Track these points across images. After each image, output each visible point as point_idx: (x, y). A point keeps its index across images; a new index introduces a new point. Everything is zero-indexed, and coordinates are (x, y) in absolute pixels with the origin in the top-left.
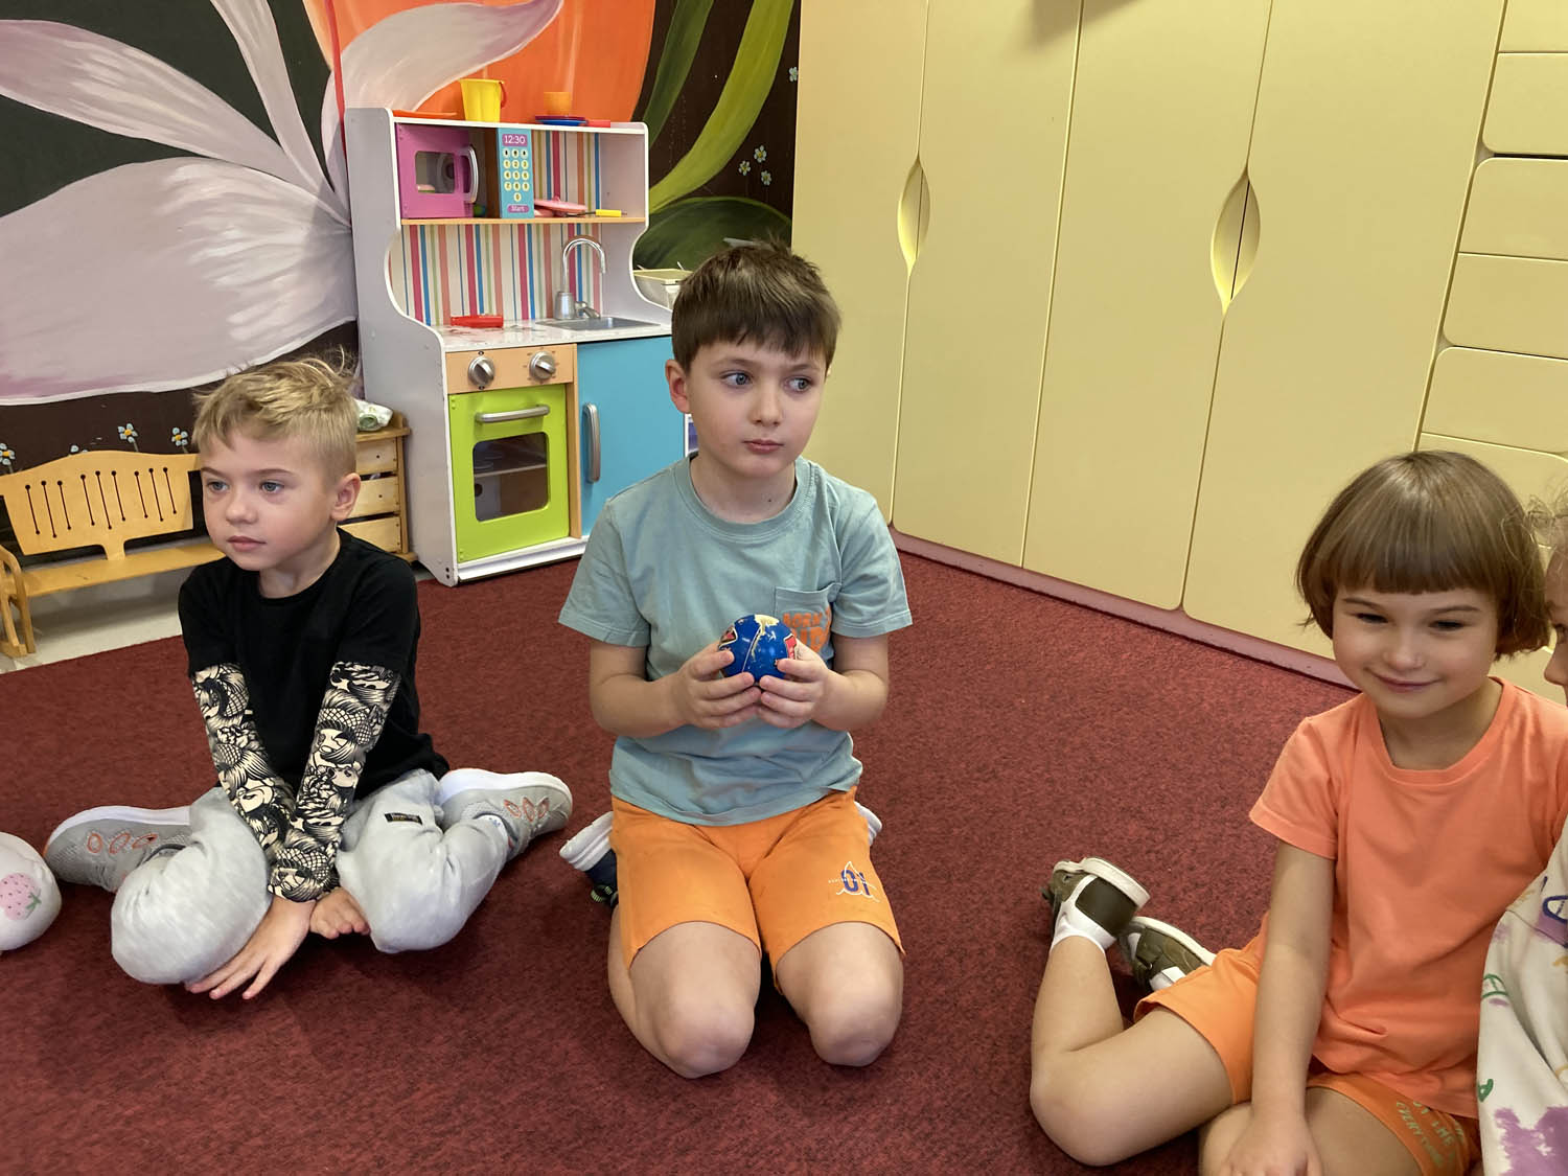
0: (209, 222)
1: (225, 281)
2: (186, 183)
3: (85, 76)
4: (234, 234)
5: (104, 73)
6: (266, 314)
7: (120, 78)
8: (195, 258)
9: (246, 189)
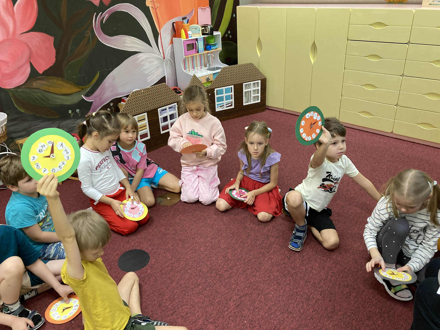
0: (144, 63)
1: (146, 72)
2: (140, 57)
3: (126, 43)
4: (147, 64)
7: (130, 42)
8: (142, 69)
9: (148, 56)
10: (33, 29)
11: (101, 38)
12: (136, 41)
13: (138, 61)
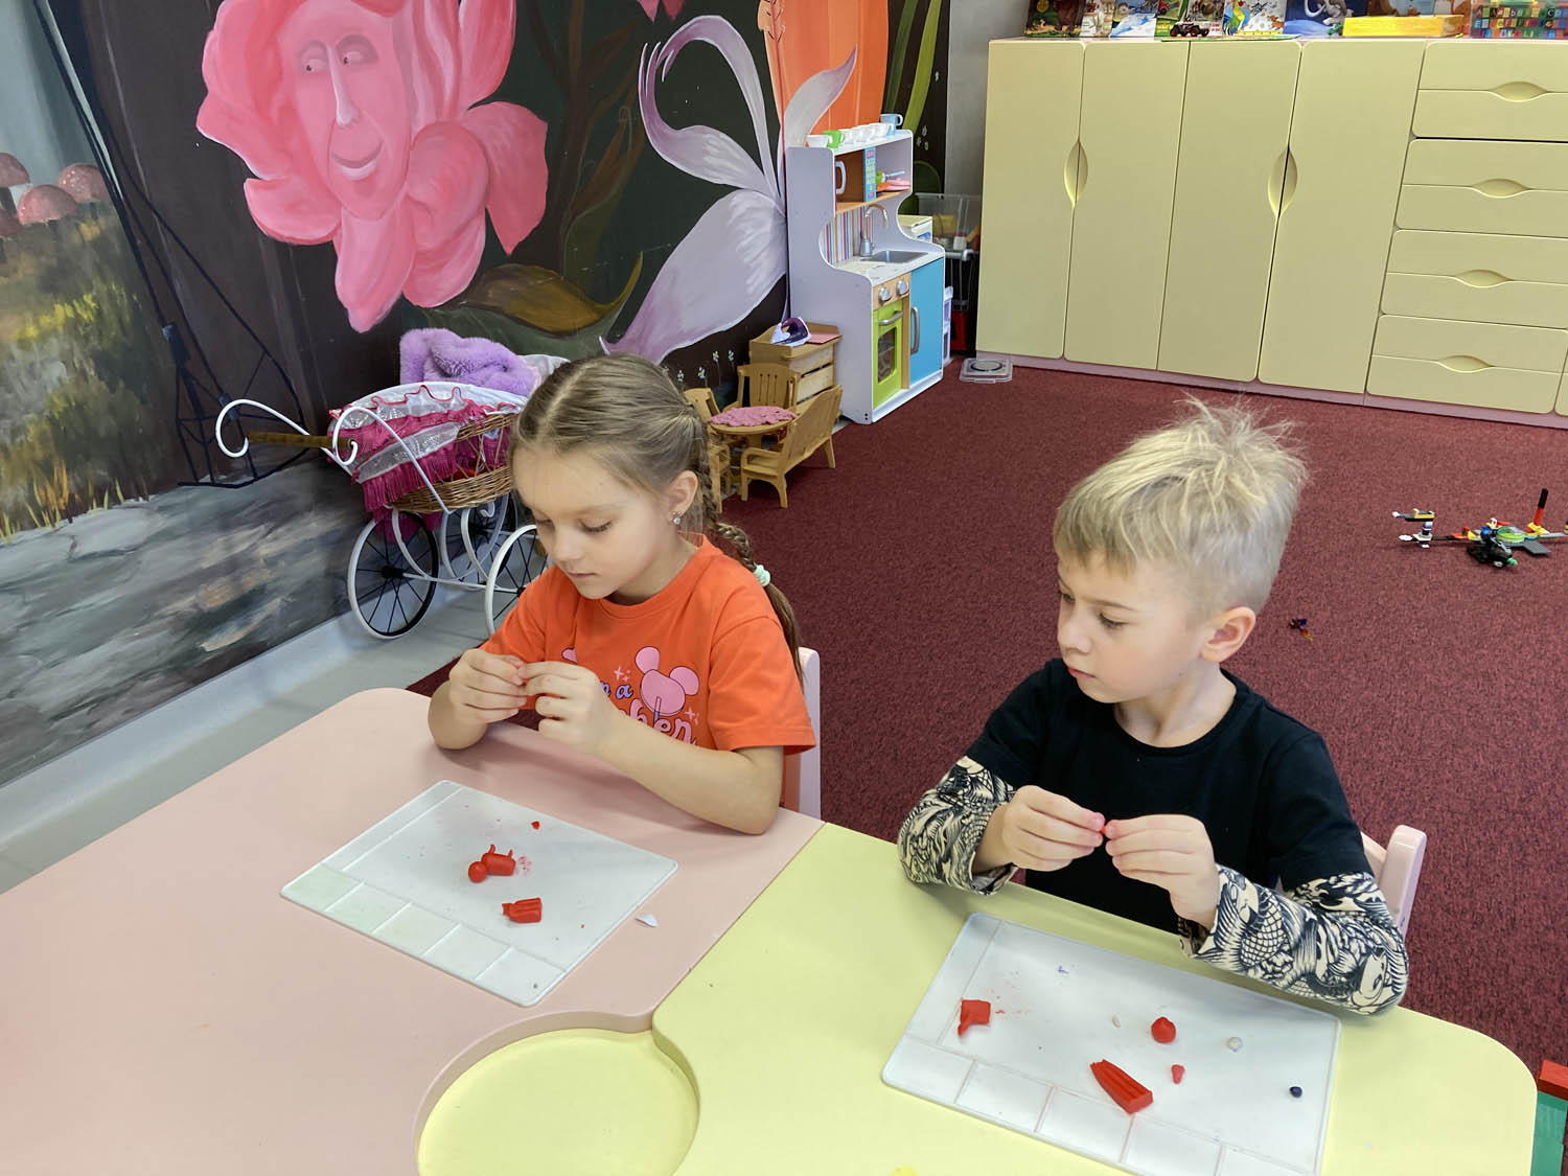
2: (732, 206)
3: (708, 153)
4: (749, 232)
5: (715, 150)
6: (758, 277)
7: (717, 151)
9: (754, 204)
10: (501, 94)
11: (653, 135)
12: (728, 147)
13: (731, 221)
